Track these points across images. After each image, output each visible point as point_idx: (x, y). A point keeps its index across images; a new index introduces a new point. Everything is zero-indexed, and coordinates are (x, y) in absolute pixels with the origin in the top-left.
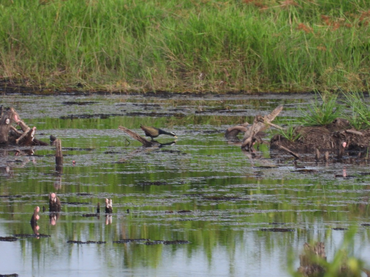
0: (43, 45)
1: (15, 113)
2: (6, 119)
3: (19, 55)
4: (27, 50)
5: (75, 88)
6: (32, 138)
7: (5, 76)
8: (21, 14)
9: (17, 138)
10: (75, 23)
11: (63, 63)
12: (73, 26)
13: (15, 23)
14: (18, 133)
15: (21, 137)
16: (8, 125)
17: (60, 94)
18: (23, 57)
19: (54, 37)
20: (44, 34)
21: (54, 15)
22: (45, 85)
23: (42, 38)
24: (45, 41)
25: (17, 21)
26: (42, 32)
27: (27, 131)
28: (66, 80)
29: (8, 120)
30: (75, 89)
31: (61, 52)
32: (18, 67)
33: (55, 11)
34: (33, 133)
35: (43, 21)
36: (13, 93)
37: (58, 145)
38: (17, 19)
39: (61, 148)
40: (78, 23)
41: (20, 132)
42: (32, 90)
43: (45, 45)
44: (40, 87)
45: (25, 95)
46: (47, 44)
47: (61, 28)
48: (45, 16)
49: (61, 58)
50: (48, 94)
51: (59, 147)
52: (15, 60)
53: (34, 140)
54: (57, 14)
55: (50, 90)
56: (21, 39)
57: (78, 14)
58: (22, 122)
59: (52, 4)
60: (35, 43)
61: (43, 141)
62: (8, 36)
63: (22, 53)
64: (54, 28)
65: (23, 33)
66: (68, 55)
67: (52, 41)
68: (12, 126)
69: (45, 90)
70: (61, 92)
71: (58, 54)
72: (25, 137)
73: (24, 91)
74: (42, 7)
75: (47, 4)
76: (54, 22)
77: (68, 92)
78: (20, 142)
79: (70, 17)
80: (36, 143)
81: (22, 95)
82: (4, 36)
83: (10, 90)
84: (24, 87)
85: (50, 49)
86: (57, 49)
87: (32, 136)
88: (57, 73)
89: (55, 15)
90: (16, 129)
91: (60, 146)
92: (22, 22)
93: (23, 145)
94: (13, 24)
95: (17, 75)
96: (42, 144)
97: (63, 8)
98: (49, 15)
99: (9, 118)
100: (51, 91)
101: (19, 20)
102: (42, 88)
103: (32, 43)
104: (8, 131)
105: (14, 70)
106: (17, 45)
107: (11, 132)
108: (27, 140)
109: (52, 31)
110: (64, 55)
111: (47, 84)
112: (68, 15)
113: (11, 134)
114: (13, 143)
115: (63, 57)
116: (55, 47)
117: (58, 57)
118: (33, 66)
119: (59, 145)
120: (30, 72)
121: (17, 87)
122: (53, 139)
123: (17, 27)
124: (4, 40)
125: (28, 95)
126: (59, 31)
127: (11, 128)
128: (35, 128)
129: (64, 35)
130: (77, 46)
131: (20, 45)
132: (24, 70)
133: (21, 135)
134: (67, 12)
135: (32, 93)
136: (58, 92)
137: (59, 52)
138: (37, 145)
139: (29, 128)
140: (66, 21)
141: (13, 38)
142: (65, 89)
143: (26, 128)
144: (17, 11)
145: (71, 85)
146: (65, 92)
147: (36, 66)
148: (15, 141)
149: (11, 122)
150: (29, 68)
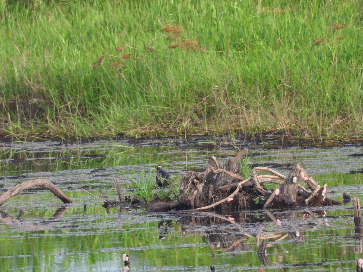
0: (320, 91)
1: (302, 170)
2: (293, 177)
3: (293, 103)
4: (302, 97)
5: (360, 137)
6: (323, 197)
7: (279, 128)
8: (292, 57)
9: (307, 198)
10: (354, 64)
11: (343, 110)
12: (352, 67)
13: (287, 67)
14: (307, 193)
15: (311, 197)
16: (295, 184)
17: (344, 146)
18: (297, 105)
19: (332, 81)
20: (320, 78)
21: (330, 56)
22: (326, 136)
23: (317, 82)
24: (321, 86)
25: (289, 66)
26: (318, 76)
27: (317, 190)
28: (350, 129)
29: (295, 179)
30: (360, 139)
31: (341, 97)
32: (292, 116)
33: (331, 51)
34: (324, 191)
35: (318, 64)
36: (290, 146)
37: (356, 204)
38: (288, 63)
39: (359, 207)
40: (357, 64)
41: (309, 191)
42: (312, 142)
43: (322, 90)
44: (321, 138)
45: (305, 148)
46: (324, 89)
47: (338, 71)
48: (320, 58)
49: (341, 105)
50: (331, 147)
51: (358, 206)
52: (289, 109)
53: (326, 199)
54: (334, 55)
55: (332, 141)
56: (294, 85)
57: (356, 53)
58: (310, 179)
59: (328, 45)
60: (311, 88)
61: (335, 200)
62: (280, 82)
63: (296, 100)
64: (331, 70)
65: (296, 78)
66: (349, 98)
67: (329, 86)
68: (299, 185)
69: (327, 142)
70: (345, 143)
71: (337, 100)
72: (315, 197)
73: (303, 144)
74: (316, 48)
75: (321, 44)
76: (330, 63)
77: (353, 143)
78: (310, 202)
79: (348, 58)
80: (328, 203)
81: (302, 148)
82: (275, 82)
83: (288, 144)
84: (303, 140)
85: (328, 95)
86: (336, 94)
87: (323, 195)
88: (338, 121)
89: (331, 56)
90: (304, 188)
91: (359, 205)
92: (295, 65)
93: (314, 206)
94: (284, 69)
95: (292, 126)
96: (335, 203)
97: (339, 48)
98: (324, 57)
99: (296, 176)
100: (334, 142)
101: (291, 63)
102: (324, 140)
103: (307, 89)
104: (295, 190)
105: (288, 120)
106: (290, 91)
107: (298, 192)
108: (317, 200)
109: (329, 75)
110: (344, 101)
111: (329, 135)
112: (346, 55)
113: (299, 194)
114: (302, 203)
115: (342, 103)
116: (333, 92)
117: (337, 103)
118: (310, 114)
119: (357, 203)
120: (306, 121)
121: (294, 139)
122: (347, 198)
123: (290, 72)
124: (275, 86)
125: (308, 148)
126: (336, 74)
127: (299, 187)
128: (326, 185)
129: (342, 78)
130: (358, 89)
131: (294, 91)
132: (299, 120)
133: (310, 194)
134: (345, 52)
135: (313, 146)
136: (342, 144)
137: (338, 97)
138: (328, 205)
139: (319, 187)
140: (344, 62)
141: (286, 85)
142: (349, 140)
143: (316, 187)
144: (288, 53)
145: (355, 134)
146: (349, 143)
147: (314, 114)
148: (304, 202)
149: (298, 180)
150: (305, 117)
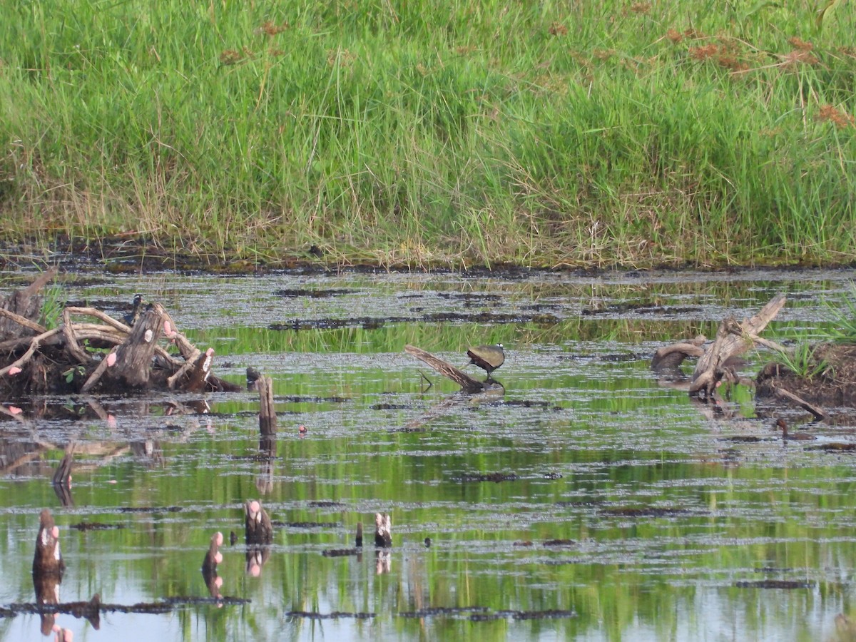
0: (229, 158)
1: (166, 316)
2: (145, 330)
3: (173, 181)
4: (192, 169)
5: (304, 257)
6: (205, 373)
7: (143, 231)
8: (178, 85)
9: (171, 375)
10: (303, 107)
11: (275, 200)
12: (298, 113)
13: (165, 108)
14: (172, 364)
15: (180, 372)
16: (148, 344)
17: (269, 273)
18: (183, 185)
19: (255, 139)
20: (232, 132)
21: (254, 88)
22: (235, 250)
23: (226, 141)
24: (233, 149)
25: (169, 104)
26: (228, 128)
27: (193, 359)
28: (284, 239)
29: (149, 333)
30: (303, 260)
31: (272, 173)
32: (171, 209)
33: (258, 79)
34: (208, 362)
35: (229, 102)
36: (160, 269)
37: (264, 390)
38: (169, 97)
39: (271, 397)
40: (309, 107)
41: (176, 360)
42: (205, 262)
43: (234, 157)
44: (223, 255)
45: (188, 274)
46: (238, 155)
47: (270, 118)
48: (234, 91)
49: (272, 189)
50: (240, 273)
51: (268, 395)
52: (166, 193)
53: (210, 379)
54: (262, 85)
55: (245, 262)
56: (179, 144)
57: (308, 85)
58: (180, 336)
59: (251, 64)
60: (212, 153)
62: (150, 137)
63: (180, 176)
64: (254, 117)
65: (183, 130)
66: (287, 179)
67: (250, 149)
68: (157, 346)
69: (232, 263)
70: (271, 266)
71: (264, 179)
72: (189, 372)
73: (186, 265)
74: (227, 70)
75: (237, 62)
76: (255, 103)
77: (287, 267)
78: (177, 383)
79: (292, 93)
80: (213, 385)
81: (182, 273)
82: (139, 137)
83: (154, 264)
84: (186, 257)
85: (245, 167)
86: (261, 166)
87: (205, 369)
88: (262, 223)
89: (258, 89)
90: (167, 354)
91: (270, 392)
92: (182, 104)
93: (185, 391)
94: (159, 111)
95: (169, 228)
96: (229, 388)
97: (274, 73)
98: (243, 89)
99: (151, 328)
100: (248, 265)
101: (174, 99)
102: (228, 259)
103: (205, 153)
104: (149, 358)
105: (163, 217)
106: (169, 157)
107: (156, 361)
108: (192, 380)
109: (251, 126)
110: (279, 180)
111: (240, 249)
112: (286, 88)
113: (157, 366)
114: (162, 385)
115: (275, 185)
116: (258, 163)
117: (265, 185)
118: (207, 206)
119: (268, 389)
120: (199, 220)
121: (169, 255)
122: (252, 376)
123: (169, 117)
124: (140, 146)
125: (194, 274)
126: (265, 126)
127: (157, 352)
128: (210, 350)
129: (277, 134)
130: (308, 159)
131: (177, 157)
132: (185, 216)
133: (179, 366)
134: (286, 80)
135: (205, 271)
136: (264, 268)
137: (266, 173)
138: (215, 390)
139: (198, 352)
140: (283, 102)
141: (160, 143)
142: (280, 261)
143: (191, 352)
144: (170, 79)
145: (294, 250)
146: (280, 267)
147: (214, 207)
148: (166, 382)
149: (155, 337)
150: (197, 210)
